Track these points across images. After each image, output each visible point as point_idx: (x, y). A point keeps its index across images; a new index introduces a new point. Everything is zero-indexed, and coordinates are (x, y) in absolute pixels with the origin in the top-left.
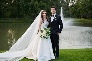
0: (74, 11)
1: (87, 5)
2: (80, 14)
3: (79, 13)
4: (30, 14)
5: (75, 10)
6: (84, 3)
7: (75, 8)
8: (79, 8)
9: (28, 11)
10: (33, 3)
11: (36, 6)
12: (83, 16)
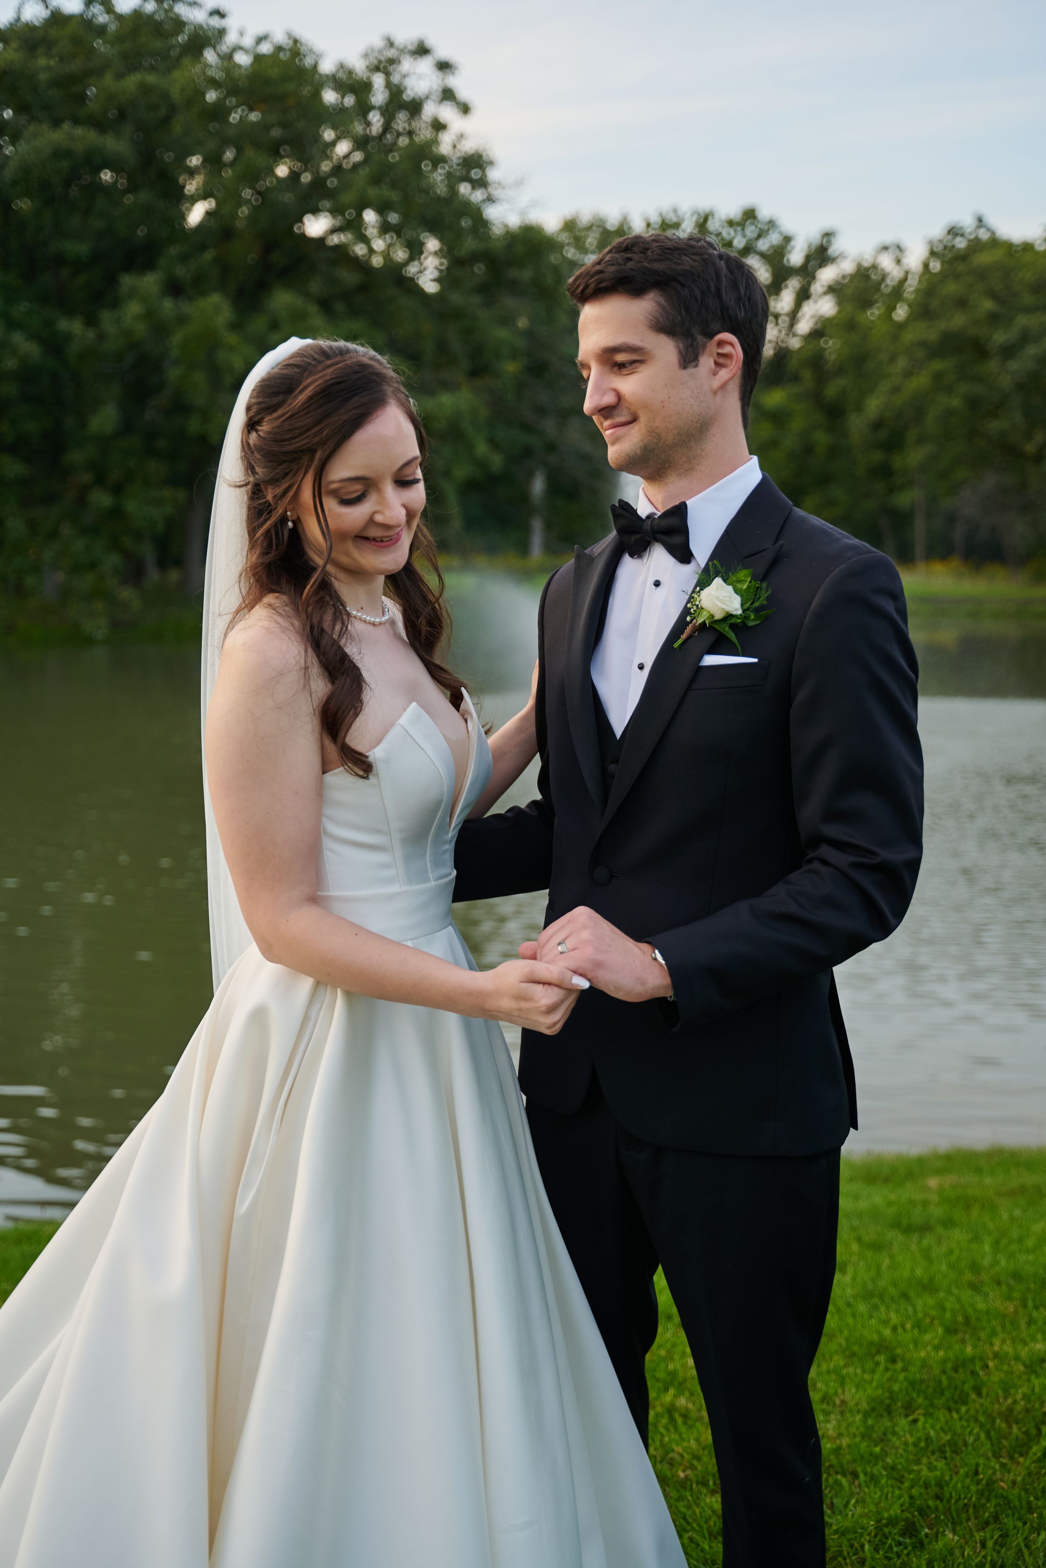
0: (809, 449)
1: (1009, 352)
2: (904, 499)
3: (884, 472)
4: (102, 499)
5: (822, 438)
6: (957, 321)
7: (816, 397)
8: (874, 405)
9: (76, 457)
10: (149, 315)
11: (199, 377)
12: (951, 519)
